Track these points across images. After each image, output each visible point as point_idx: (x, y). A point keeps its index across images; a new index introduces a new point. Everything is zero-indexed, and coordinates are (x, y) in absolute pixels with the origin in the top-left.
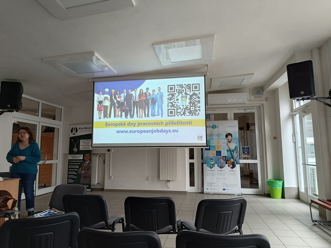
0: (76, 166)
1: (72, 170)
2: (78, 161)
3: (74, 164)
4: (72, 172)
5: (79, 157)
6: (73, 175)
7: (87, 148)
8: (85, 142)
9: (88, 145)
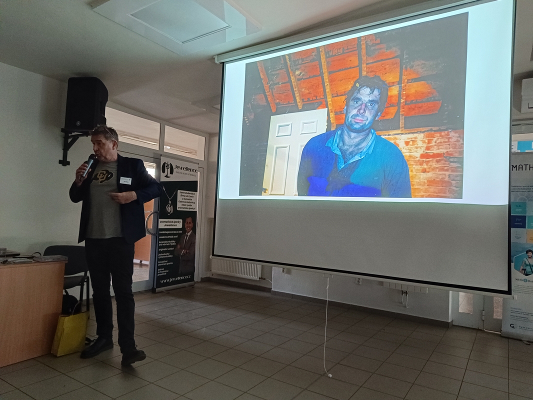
0: (172, 242)
1: (165, 249)
2: (174, 232)
3: (169, 237)
4: (165, 254)
5: (176, 224)
6: (166, 259)
7: (189, 207)
8: (186, 195)
9: (190, 201)
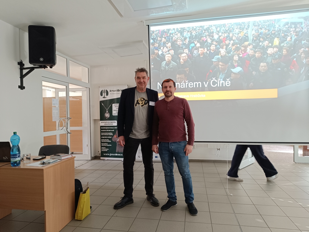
0: (110, 133)
1: (105, 137)
2: (111, 128)
4: (105, 140)
5: (112, 123)
6: (106, 143)
